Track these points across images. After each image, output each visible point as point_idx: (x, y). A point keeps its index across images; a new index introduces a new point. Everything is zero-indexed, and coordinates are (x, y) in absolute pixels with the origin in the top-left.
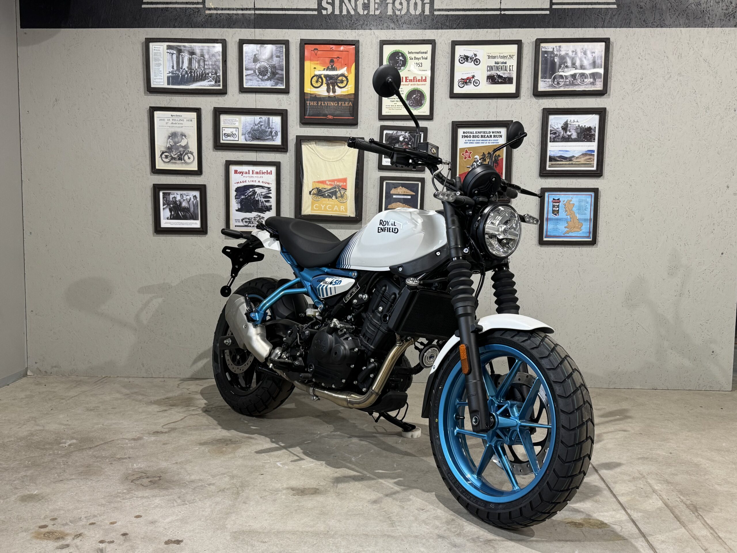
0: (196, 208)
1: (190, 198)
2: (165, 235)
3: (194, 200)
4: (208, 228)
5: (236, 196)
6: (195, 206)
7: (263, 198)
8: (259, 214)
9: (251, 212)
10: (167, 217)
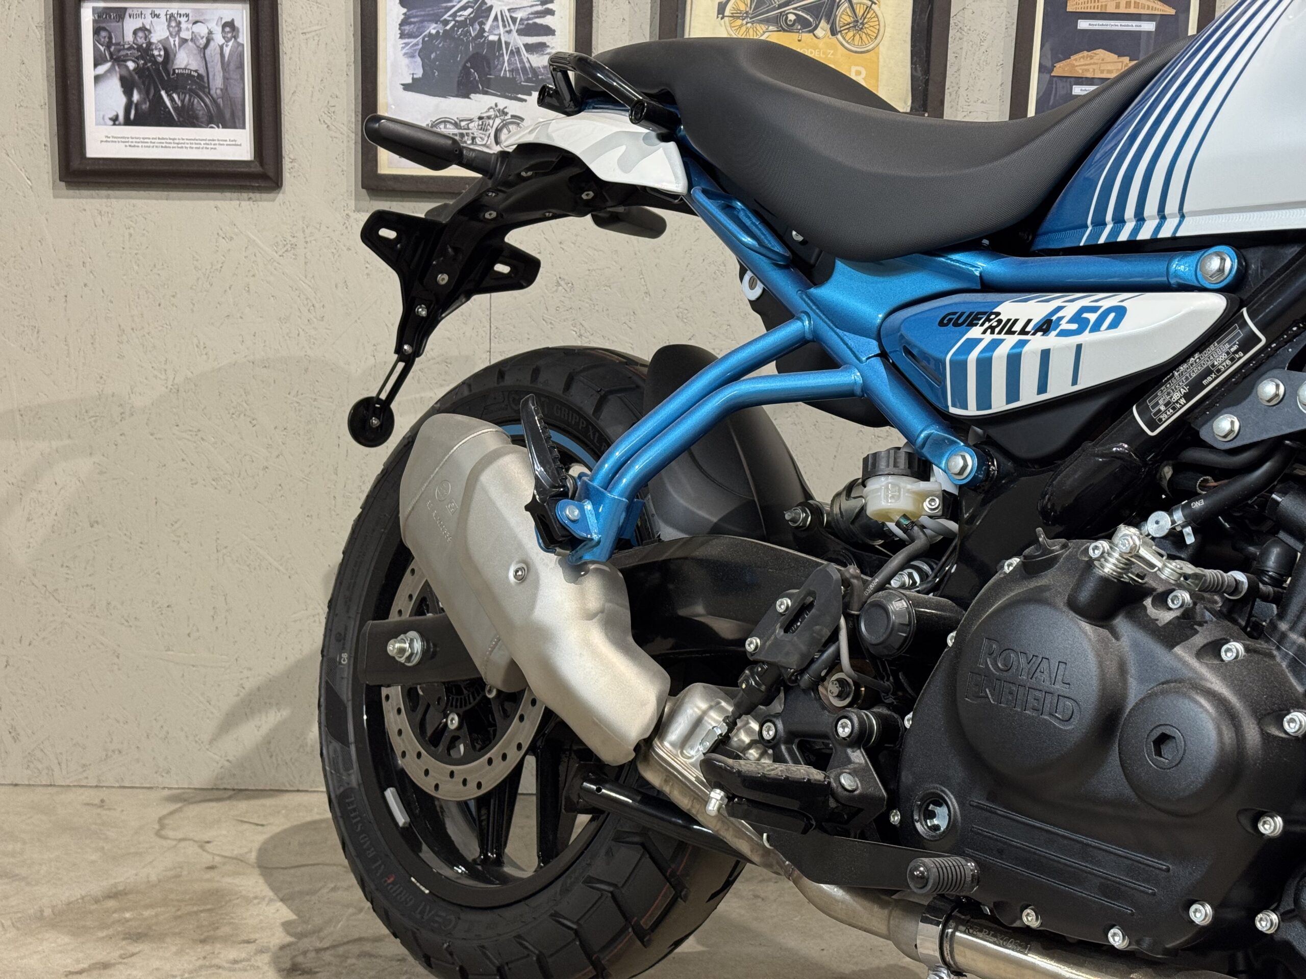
0: (235, 76)
1: (210, 33)
2: (104, 193)
3: (228, 41)
4: (287, 164)
5: (401, 25)
6: (231, 67)
7: (521, 32)
8: (503, 103)
9: (467, 96)
10: (112, 114)
